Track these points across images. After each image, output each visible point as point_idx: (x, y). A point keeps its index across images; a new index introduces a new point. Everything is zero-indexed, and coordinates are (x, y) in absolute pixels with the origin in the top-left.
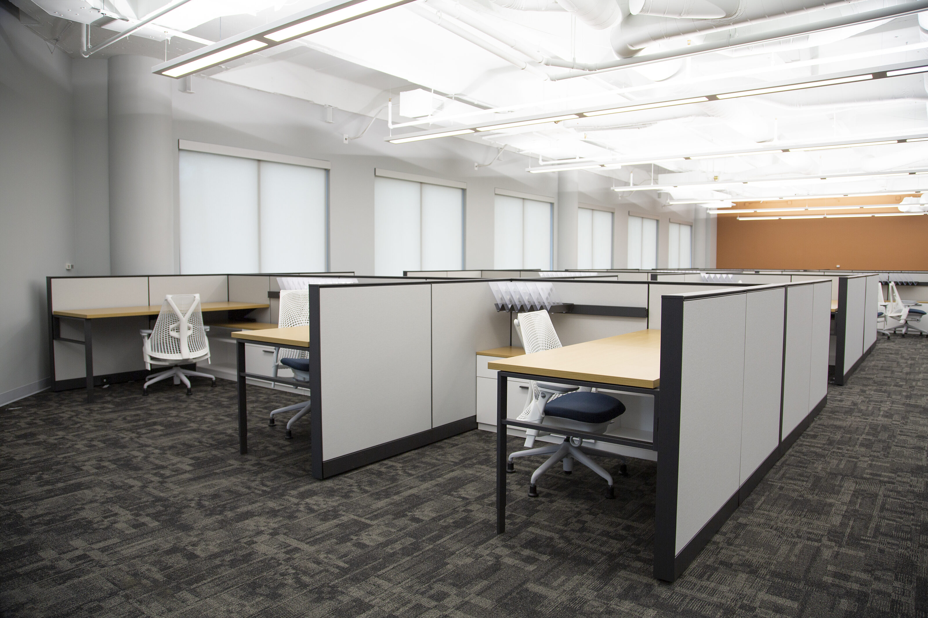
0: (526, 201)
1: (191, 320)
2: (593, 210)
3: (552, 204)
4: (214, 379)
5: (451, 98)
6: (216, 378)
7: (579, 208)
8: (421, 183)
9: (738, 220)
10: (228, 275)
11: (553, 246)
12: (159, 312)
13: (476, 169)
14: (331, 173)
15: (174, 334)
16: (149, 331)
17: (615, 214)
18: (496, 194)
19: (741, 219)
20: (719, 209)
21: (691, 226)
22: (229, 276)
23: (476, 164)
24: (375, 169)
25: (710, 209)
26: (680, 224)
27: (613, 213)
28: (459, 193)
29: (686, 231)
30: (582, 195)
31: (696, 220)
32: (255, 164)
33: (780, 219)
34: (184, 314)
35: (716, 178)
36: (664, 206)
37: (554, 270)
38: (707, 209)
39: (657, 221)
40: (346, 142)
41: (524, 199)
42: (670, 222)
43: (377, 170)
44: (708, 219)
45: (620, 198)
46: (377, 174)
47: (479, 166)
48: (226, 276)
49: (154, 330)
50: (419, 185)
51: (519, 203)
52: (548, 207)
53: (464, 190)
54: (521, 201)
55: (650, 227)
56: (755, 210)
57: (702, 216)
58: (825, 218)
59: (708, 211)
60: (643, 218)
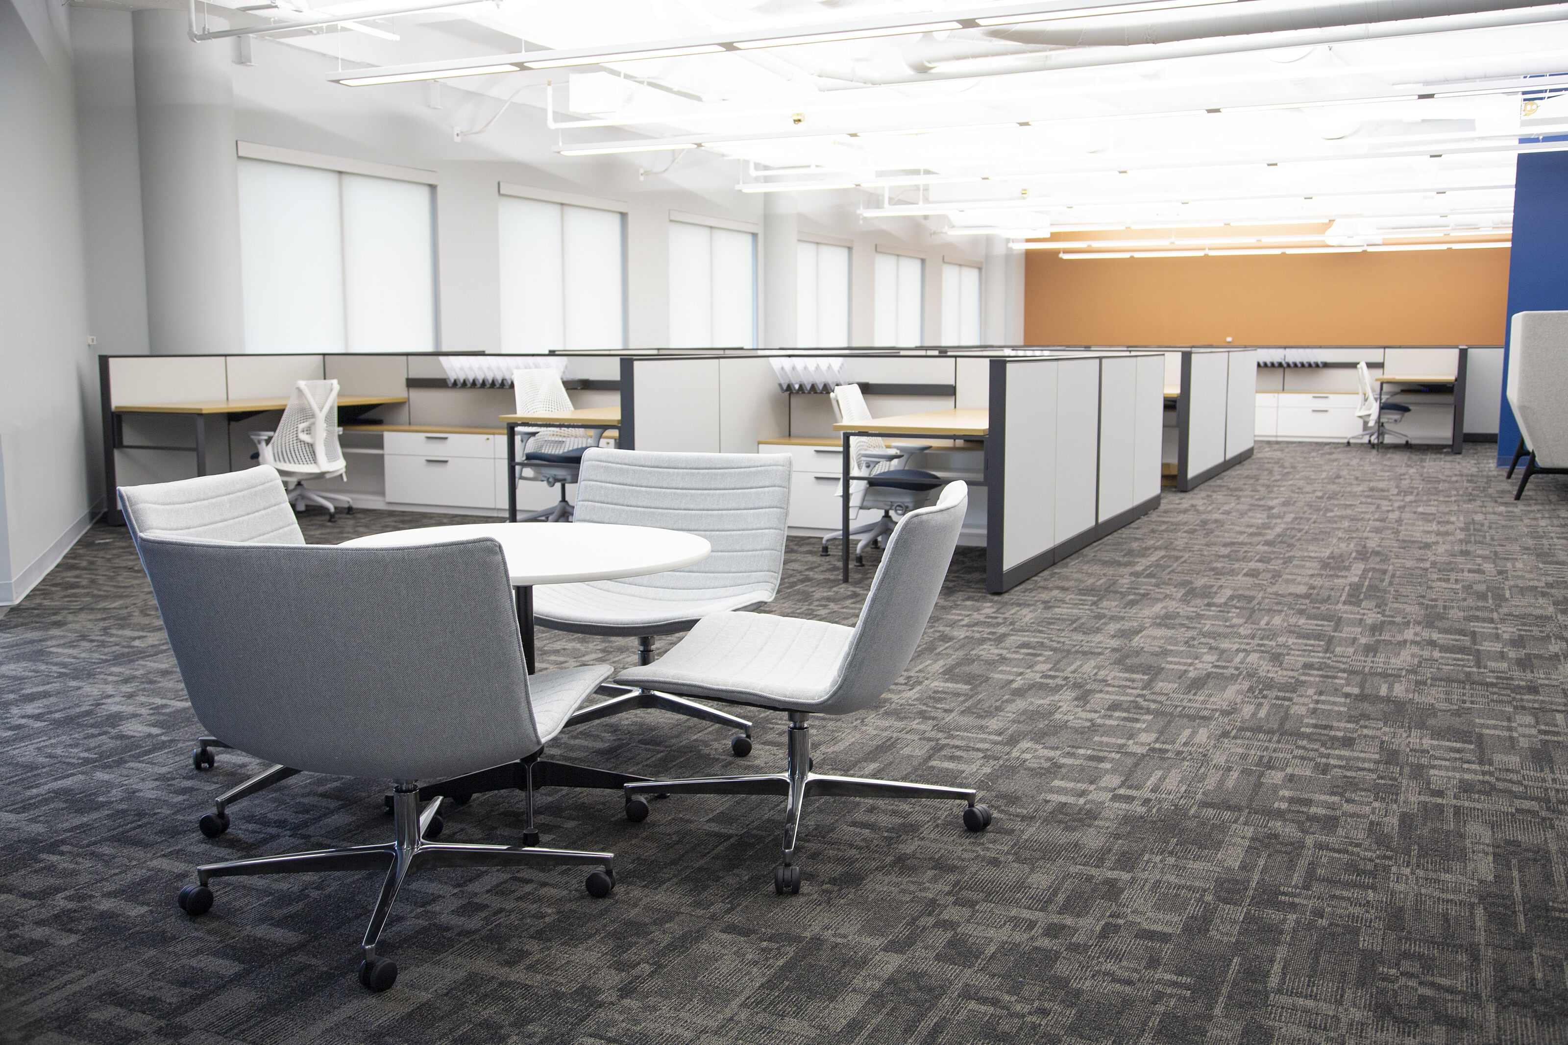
0: (715, 232)
1: (328, 419)
2: (818, 243)
3: (755, 235)
4: (332, 510)
5: (642, 82)
6: (336, 508)
7: (799, 241)
8: (562, 204)
9: (1062, 259)
10: (324, 355)
11: (757, 308)
12: (286, 405)
13: (642, 178)
14: (440, 190)
15: (304, 437)
16: (271, 433)
17: (854, 250)
18: (671, 221)
19: (1066, 257)
20: (1028, 241)
21: (980, 269)
22: (327, 357)
23: (641, 171)
24: (499, 184)
25: (1013, 241)
26: (960, 265)
27: (850, 249)
28: (616, 220)
29: (971, 277)
30: (802, 218)
31: (988, 258)
32: (333, 179)
33: (1132, 257)
34: (321, 409)
35: (1024, 192)
36: (934, 233)
37: (760, 347)
38: (1008, 240)
39: (923, 261)
40: (458, 140)
41: (711, 227)
42: (944, 262)
43: (501, 184)
44: (1009, 257)
45: (861, 222)
46: (502, 192)
47: (646, 173)
48: (321, 357)
49: (278, 431)
50: (558, 207)
51: (704, 234)
52: (749, 239)
53: (623, 216)
54: (708, 230)
55: (911, 270)
56: (1089, 243)
57: (999, 250)
58: (1206, 256)
59: (1011, 245)
60: (898, 256)
